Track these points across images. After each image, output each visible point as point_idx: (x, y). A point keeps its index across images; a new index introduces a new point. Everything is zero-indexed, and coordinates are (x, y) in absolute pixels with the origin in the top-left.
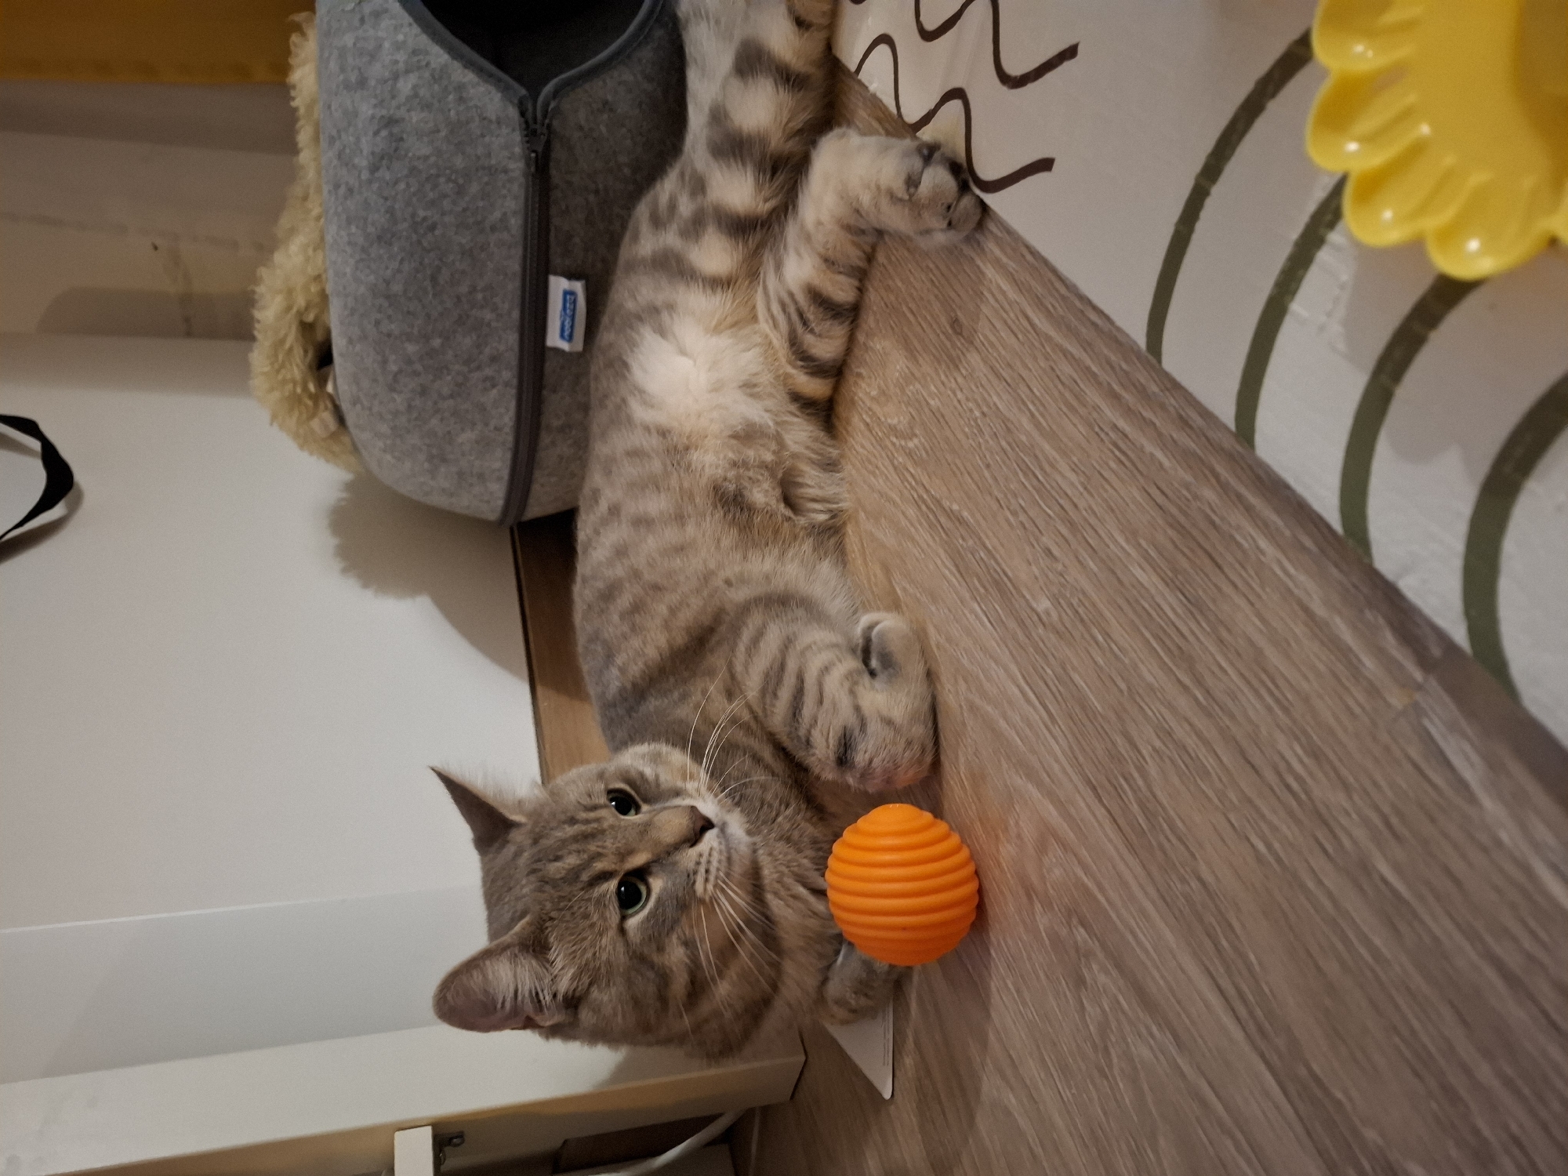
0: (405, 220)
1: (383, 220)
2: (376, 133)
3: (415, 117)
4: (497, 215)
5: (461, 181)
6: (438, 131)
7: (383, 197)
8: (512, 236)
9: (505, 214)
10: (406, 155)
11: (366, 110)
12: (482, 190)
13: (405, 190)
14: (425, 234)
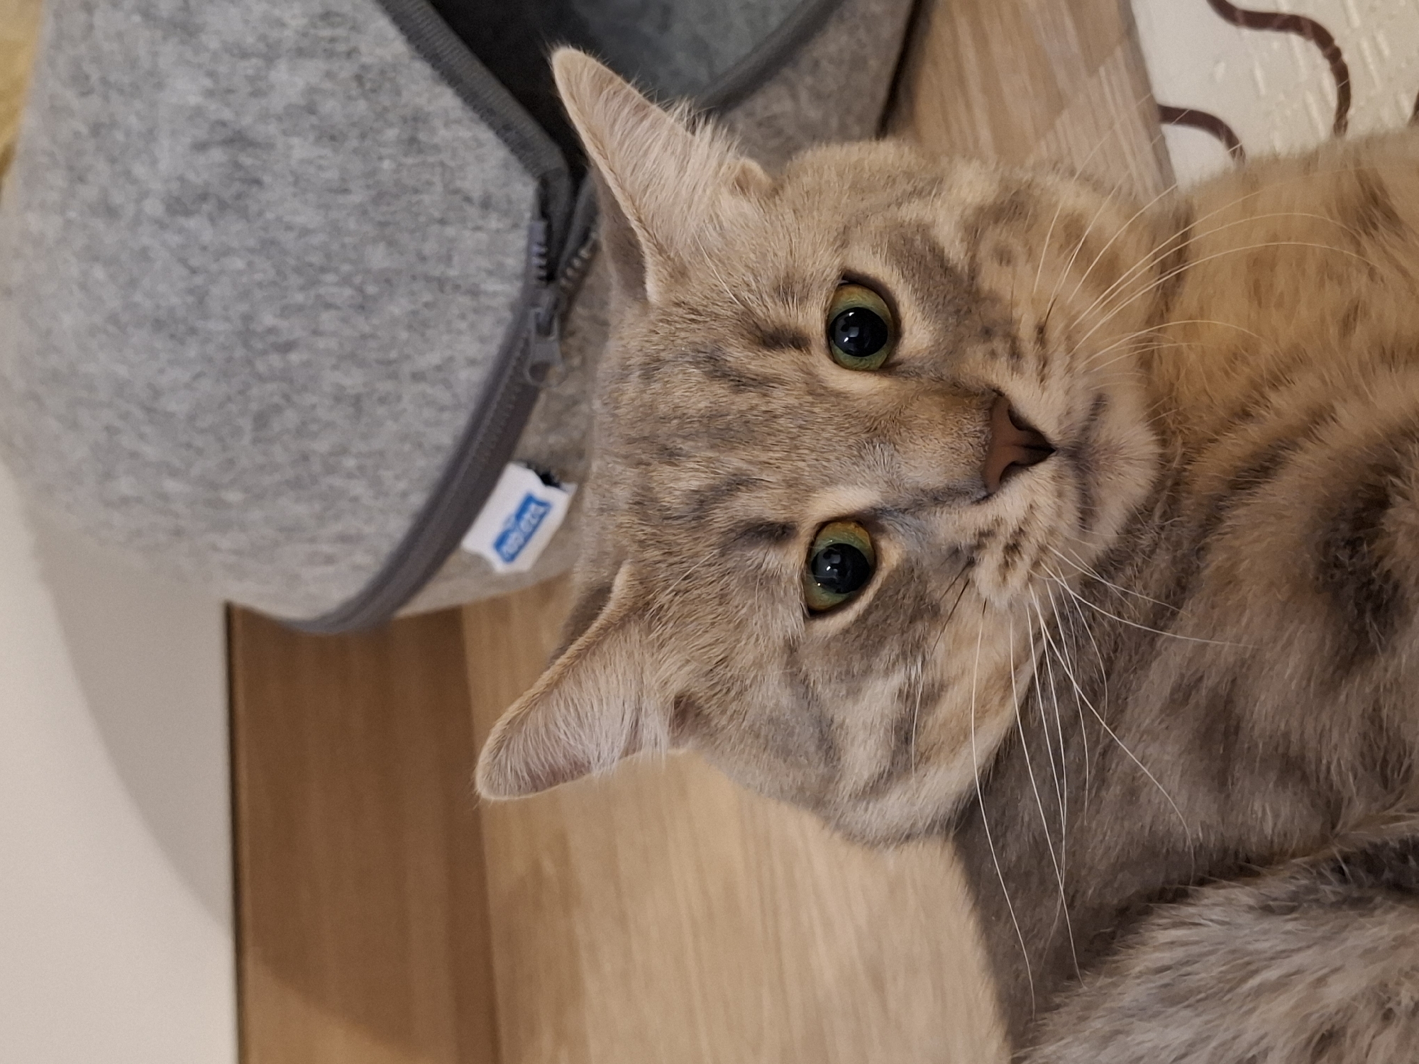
0: (227, 319)
1: (175, 299)
2: (201, 147)
3: (301, 149)
4: (434, 358)
5: (371, 289)
6: (346, 191)
7: (187, 265)
9: (451, 359)
10: (260, 214)
11: (185, 88)
12: (414, 313)
13: (240, 273)
14: (264, 353)
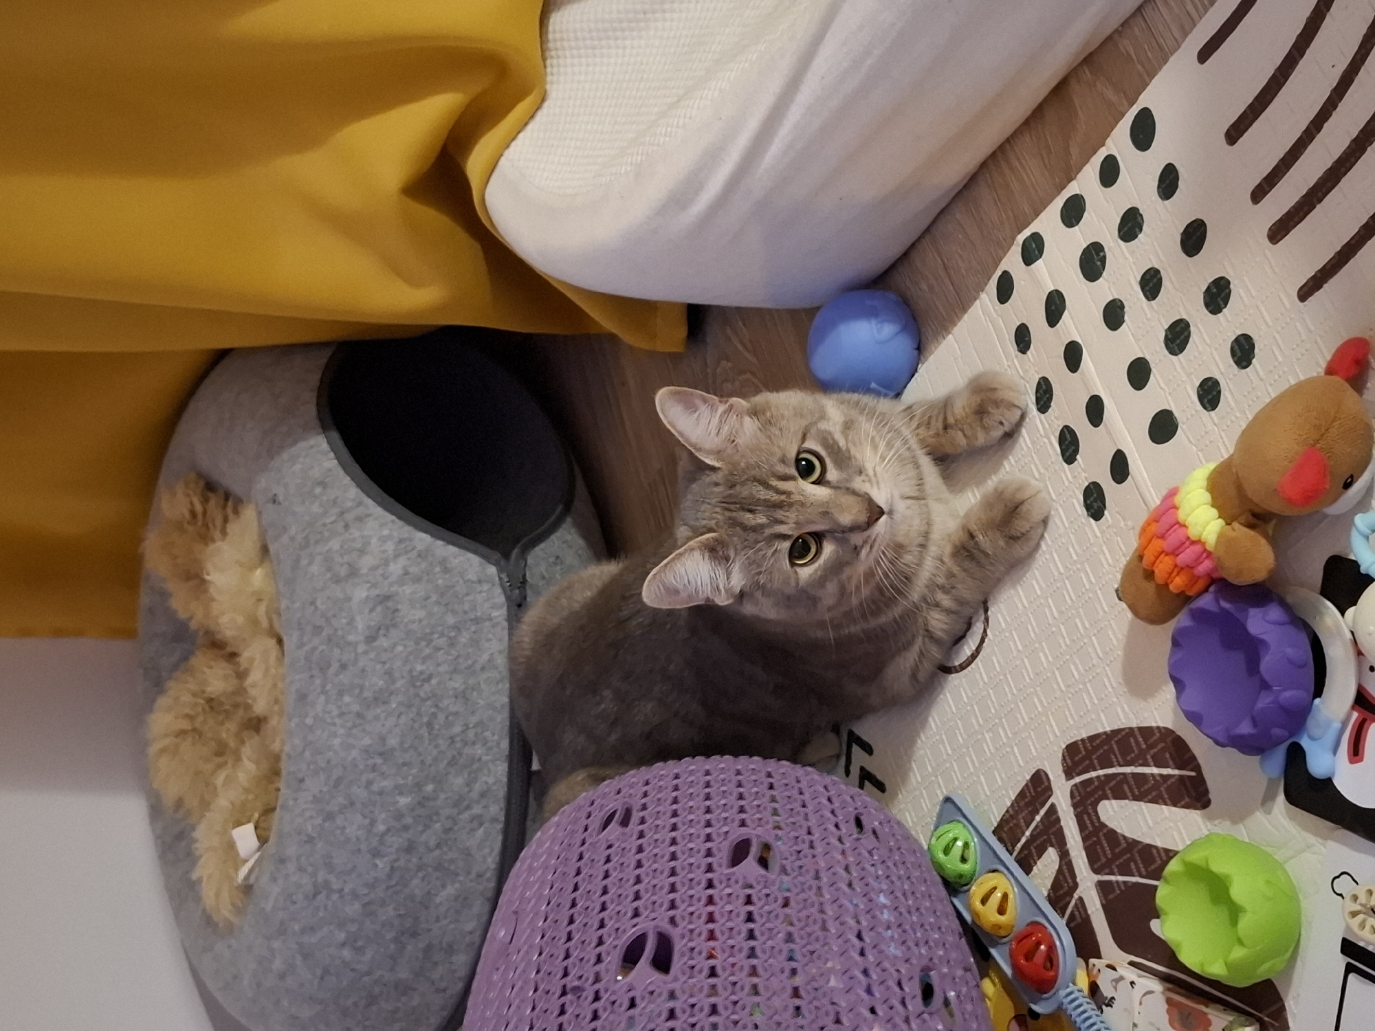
0: (403, 677)
1: (381, 683)
2: (371, 611)
3: (408, 590)
4: (485, 657)
5: (453, 634)
6: (428, 598)
7: (381, 663)
8: (500, 672)
9: (492, 654)
10: (401, 622)
11: (360, 593)
12: (471, 638)
13: (402, 652)
14: (422, 685)
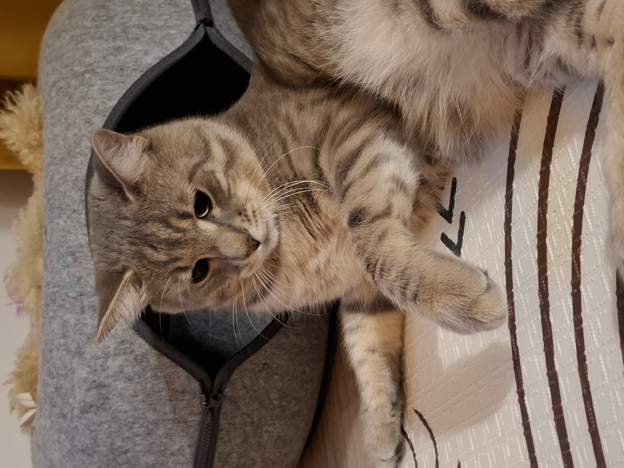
1: (88, 442)
4: (176, 447)
7: (89, 430)
8: (186, 458)
10: (110, 408)
12: (167, 432)
14: (119, 455)
